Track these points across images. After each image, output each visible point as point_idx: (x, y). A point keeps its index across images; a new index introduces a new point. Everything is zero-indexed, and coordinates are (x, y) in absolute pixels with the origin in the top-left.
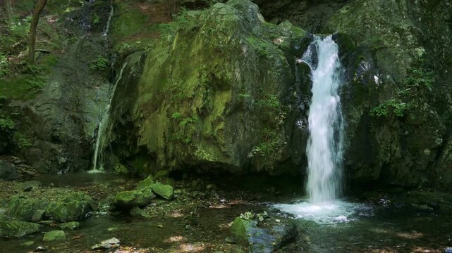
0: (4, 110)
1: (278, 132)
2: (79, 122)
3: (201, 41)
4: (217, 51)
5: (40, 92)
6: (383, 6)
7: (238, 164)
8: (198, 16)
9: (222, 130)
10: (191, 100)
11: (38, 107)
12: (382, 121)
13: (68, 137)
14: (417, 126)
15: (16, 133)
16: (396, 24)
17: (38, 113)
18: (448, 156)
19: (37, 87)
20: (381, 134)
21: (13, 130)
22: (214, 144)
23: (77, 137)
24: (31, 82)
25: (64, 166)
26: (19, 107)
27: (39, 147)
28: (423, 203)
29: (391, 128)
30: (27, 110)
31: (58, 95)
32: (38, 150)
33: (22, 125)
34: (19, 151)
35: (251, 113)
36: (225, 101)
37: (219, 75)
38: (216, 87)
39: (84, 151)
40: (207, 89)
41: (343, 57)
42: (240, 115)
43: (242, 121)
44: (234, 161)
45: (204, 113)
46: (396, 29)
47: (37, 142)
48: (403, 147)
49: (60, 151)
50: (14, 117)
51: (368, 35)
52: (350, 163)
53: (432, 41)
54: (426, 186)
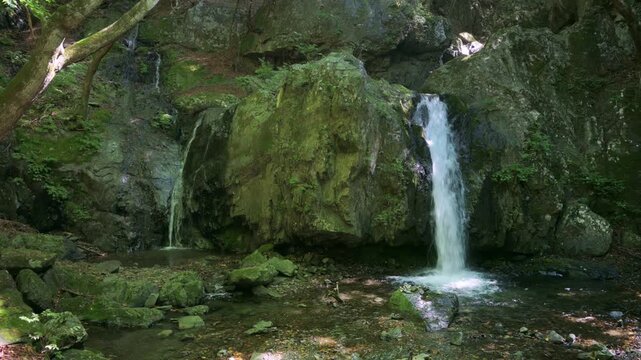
0: (54, 175)
1: (400, 198)
2: (148, 189)
3: (319, 98)
4: (344, 109)
5: (96, 154)
6: (492, 67)
7: (359, 234)
8: (306, 71)
9: (346, 197)
10: (310, 163)
11: (96, 171)
12: (505, 185)
13: (135, 207)
14: (538, 191)
15: (70, 204)
16: (507, 86)
17: (97, 179)
18: (568, 221)
19: (92, 147)
20: (503, 201)
21: (67, 199)
22: (335, 212)
23: (147, 208)
24: (84, 141)
25: (134, 242)
26: (72, 171)
27: (100, 219)
28: (552, 270)
29: (514, 194)
30: (82, 175)
31: (118, 157)
32: (98, 223)
33: (75, 193)
34: (73, 225)
35: (373, 178)
36: (350, 164)
37: (343, 136)
38: (339, 149)
39: (156, 224)
40: (329, 151)
41: (454, 119)
42: (363, 180)
43: (364, 187)
44: (356, 231)
45: (324, 178)
46: (508, 91)
47: (97, 215)
48: (525, 213)
49: (128, 224)
50: (66, 184)
51: (478, 97)
52: (475, 230)
53: (541, 104)
54: (548, 253)
